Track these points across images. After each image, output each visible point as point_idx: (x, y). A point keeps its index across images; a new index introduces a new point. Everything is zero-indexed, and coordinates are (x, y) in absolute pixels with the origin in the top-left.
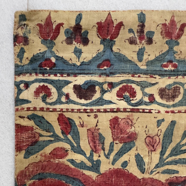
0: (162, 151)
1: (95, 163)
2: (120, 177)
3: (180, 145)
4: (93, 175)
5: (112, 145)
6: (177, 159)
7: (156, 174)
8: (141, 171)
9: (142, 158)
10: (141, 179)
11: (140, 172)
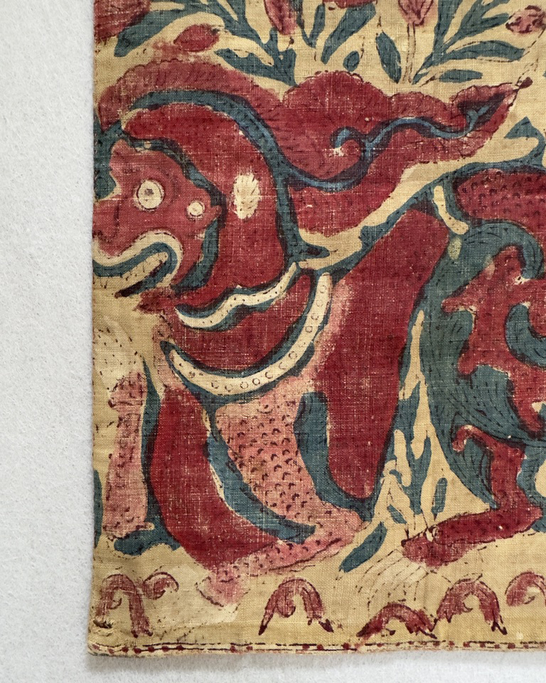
0: (439, 25)
1: (282, 57)
2: (343, 94)
3: (483, 7)
4: (278, 89)
5: (320, 14)
6: (476, 44)
7: (427, 82)
8: (391, 77)
9: (394, 44)
10: (391, 98)
11: (389, 79)
